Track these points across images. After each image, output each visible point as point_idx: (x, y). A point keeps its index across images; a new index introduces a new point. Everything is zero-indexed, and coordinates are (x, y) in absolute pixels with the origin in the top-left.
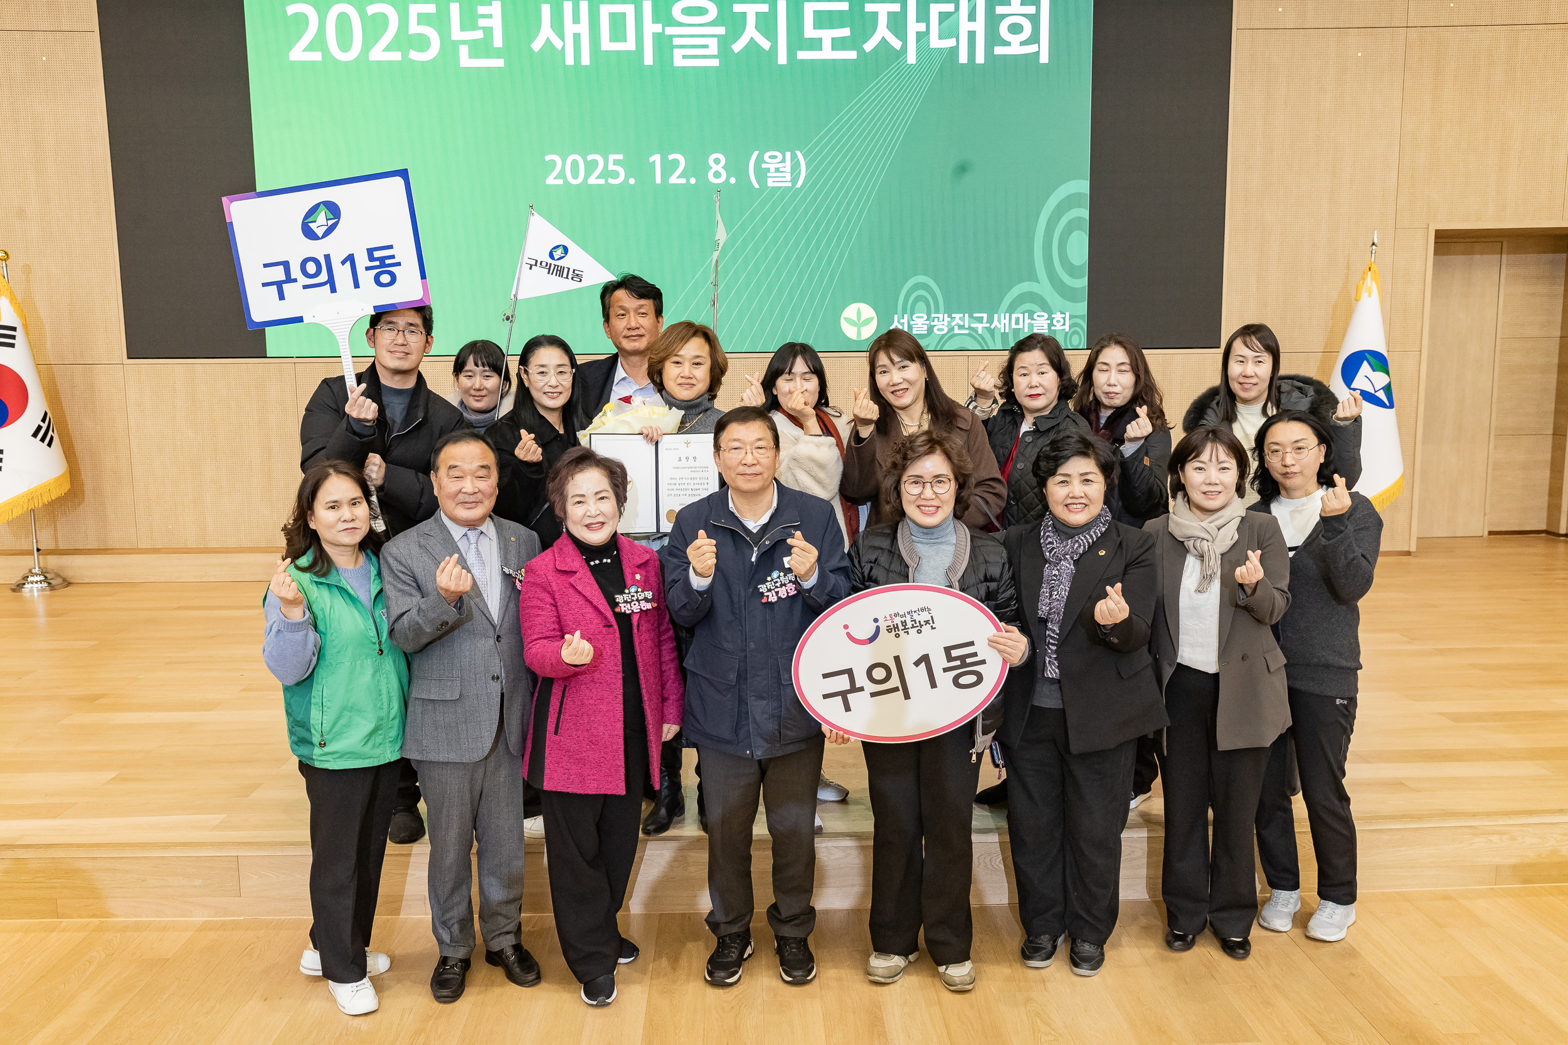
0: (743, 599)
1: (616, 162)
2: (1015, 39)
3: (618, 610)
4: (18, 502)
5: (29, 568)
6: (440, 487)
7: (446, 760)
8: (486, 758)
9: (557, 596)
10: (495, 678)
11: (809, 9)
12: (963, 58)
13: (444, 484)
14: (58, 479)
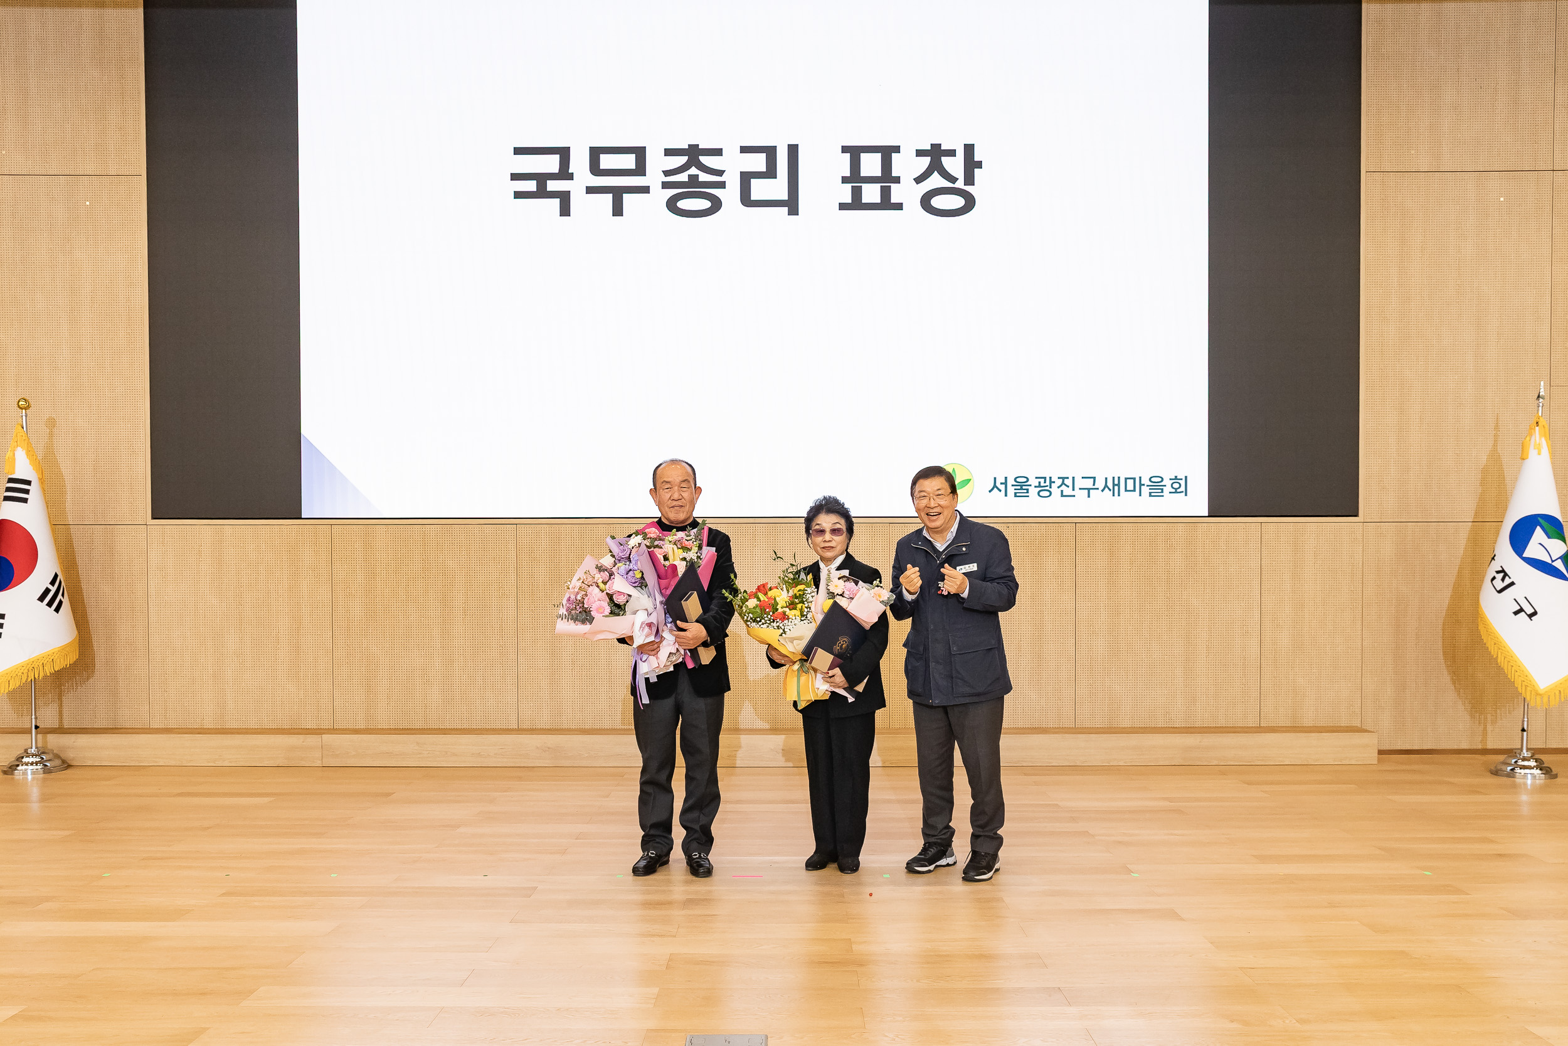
4: (17, 672)
5: (25, 748)
14: (63, 648)
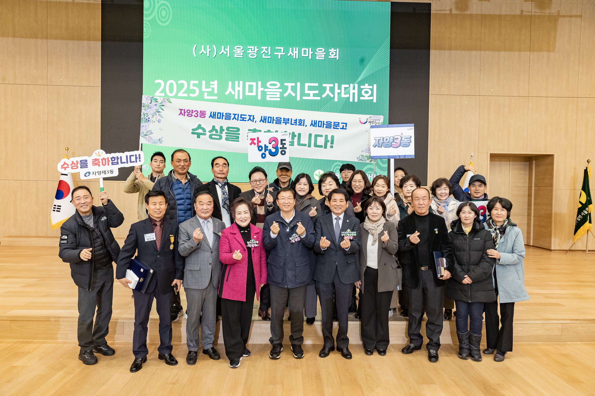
0: (285, 242)
2: (367, 95)
3: (247, 246)
6: (197, 208)
7: (195, 288)
8: (207, 288)
9: (230, 240)
10: (210, 264)
11: (307, 85)
12: (351, 100)
13: (198, 207)
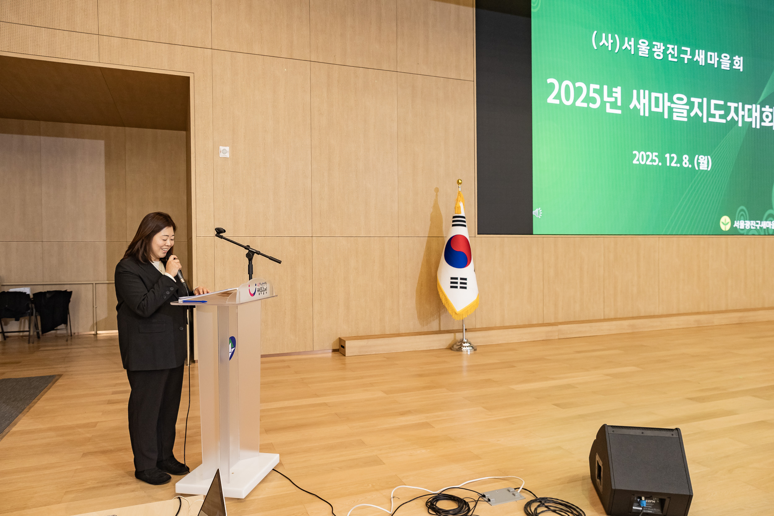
1: (656, 156)
2: (767, 121)
11: (713, 102)
